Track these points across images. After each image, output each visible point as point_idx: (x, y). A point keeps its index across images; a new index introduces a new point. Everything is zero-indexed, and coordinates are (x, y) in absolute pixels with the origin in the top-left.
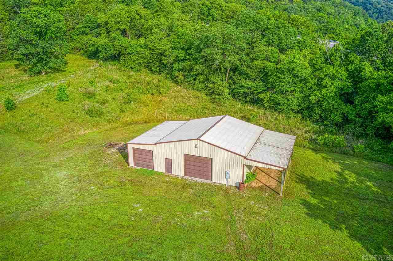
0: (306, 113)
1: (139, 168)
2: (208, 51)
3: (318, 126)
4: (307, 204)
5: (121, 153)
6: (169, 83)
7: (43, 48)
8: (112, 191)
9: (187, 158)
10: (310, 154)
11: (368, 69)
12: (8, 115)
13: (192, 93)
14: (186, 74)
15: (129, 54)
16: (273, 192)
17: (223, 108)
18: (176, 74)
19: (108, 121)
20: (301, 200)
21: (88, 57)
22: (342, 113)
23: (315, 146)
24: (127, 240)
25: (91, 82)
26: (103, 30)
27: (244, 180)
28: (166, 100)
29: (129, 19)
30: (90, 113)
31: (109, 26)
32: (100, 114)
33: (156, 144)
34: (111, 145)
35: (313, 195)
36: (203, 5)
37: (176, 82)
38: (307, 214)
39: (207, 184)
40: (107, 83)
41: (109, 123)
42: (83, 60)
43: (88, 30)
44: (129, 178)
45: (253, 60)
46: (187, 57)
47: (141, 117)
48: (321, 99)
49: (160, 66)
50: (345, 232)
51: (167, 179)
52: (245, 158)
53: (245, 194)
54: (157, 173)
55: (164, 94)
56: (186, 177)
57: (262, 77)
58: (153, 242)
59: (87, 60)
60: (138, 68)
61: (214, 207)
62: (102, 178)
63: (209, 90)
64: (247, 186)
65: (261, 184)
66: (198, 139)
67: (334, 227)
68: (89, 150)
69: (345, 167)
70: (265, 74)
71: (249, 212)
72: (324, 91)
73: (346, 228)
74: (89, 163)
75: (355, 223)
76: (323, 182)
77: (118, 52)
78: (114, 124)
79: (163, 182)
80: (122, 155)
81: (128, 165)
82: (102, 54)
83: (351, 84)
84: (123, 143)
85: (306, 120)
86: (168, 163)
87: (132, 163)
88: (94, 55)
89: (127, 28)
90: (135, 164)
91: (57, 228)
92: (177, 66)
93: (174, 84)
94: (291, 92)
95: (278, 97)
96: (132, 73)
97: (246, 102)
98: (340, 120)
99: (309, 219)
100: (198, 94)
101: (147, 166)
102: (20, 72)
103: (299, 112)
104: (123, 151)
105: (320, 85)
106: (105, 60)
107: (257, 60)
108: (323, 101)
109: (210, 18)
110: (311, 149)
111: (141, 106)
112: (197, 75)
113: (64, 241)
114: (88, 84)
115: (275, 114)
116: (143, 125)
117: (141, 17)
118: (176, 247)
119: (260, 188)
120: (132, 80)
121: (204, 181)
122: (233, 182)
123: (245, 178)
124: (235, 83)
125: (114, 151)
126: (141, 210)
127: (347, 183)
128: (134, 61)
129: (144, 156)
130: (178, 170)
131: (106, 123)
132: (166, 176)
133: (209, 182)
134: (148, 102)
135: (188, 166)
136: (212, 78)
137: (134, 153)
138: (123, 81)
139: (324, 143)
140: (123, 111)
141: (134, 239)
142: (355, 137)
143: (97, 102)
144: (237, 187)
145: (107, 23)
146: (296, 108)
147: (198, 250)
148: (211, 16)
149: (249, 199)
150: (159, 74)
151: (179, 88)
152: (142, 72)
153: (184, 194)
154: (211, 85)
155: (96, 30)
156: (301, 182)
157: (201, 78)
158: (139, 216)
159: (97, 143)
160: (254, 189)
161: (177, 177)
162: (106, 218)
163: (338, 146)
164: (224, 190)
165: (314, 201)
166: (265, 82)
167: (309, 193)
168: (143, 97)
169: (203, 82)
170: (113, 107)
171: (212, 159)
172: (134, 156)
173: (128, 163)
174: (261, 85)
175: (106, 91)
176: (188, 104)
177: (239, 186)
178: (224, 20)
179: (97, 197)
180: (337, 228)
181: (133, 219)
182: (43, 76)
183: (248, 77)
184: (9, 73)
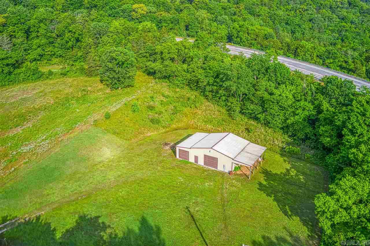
0: (286, 130)
1: (182, 159)
2: (228, 83)
3: (290, 140)
4: (260, 184)
5: (172, 149)
6: (202, 98)
7: (122, 74)
8: (168, 170)
9: (205, 156)
10: (278, 157)
11: (325, 105)
12: (108, 122)
13: (217, 108)
14: (214, 94)
15: (176, 76)
16: (246, 177)
17: (235, 121)
18: (207, 93)
19: (163, 127)
20: (259, 182)
21: (148, 74)
22: (305, 133)
23: (283, 153)
24: (176, 192)
25: (152, 97)
26: (158, 56)
27: (233, 170)
28: (200, 112)
29: (177, 51)
30: (152, 121)
31: (163, 56)
32: (158, 122)
33: (190, 148)
34: (166, 144)
35: (266, 180)
36: (233, 28)
37: (207, 99)
38: (258, 189)
39: (214, 170)
40: (162, 98)
41: (164, 128)
42: (145, 76)
43: (148, 55)
44: (176, 165)
45: (256, 90)
46: (215, 84)
47: (183, 124)
48: (294, 122)
49: (197, 86)
50: (272, 198)
51: (195, 166)
52: (233, 159)
53: (232, 177)
54: (191, 163)
55: (199, 108)
56: (205, 166)
57: (261, 103)
58: (187, 193)
59: (147, 77)
60: (182, 86)
61: (215, 182)
62: (163, 163)
63: (228, 107)
64: (234, 173)
65: (242, 173)
66: (211, 148)
67: (268, 195)
68: (154, 146)
69: (293, 167)
70: (263, 102)
71: (231, 185)
72: (297, 117)
73: (274, 196)
74: (156, 154)
75: (280, 195)
76: (276, 174)
77: (169, 75)
78: (167, 129)
79: (193, 168)
80: (172, 151)
81: (176, 157)
82: (158, 75)
83: (316, 113)
84: (173, 143)
85: (285, 134)
86: (196, 158)
87: (178, 157)
88: (151, 73)
89: (176, 57)
90: (180, 157)
91: (146, 185)
92: (208, 88)
93: (205, 100)
94: (278, 115)
95: (269, 118)
96: (178, 90)
97: (251, 118)
98: (303, 137)
99: (258, 191)
100: (221, 109)
101: (185, 159)
102: (104, 86)
103: (282, 128)
104: (173, 148)
105: (295, 114)
106: (159, 78)
107: (259, 91)
108: (295, 123)
109: (239, 39)
110: (280, 154)
111: (183, 117)
112: (221, 96)
113: (150, 190)
114: (149, 99)
115: (267, 129)
116: (184, 131)
117: (185, 48)
118: (195, 196)
119: (241, 174)
120: (177, 95)
121: (213, 169)
122: (227, 170)
123: (233, 169)
124: (244, 105)
125: (168, 148)
126: (182, 180)
127: (288, 175)
128: (179, 81)
129: (184, 154)
130: (201, 162)
131: (162, 129)
132: (195, 165)
133: (216, 169)
134: (188, 113)
135: (206, 161)
136: (231, 99)
137: (179, 152)
138: (172, 96)
139: (288, 152)
140: (172, 120)
141: (179, 192)
142: (310, 148)
143: (156, 113)
144: (229, 173)
145: (162, 53)
146: (280, 126)
147: (205, 198)
148: (239, 38)
149: (233, 179)
150: (196, 91)
151: (209, 103)
152: (184, 89)
153: (203, 175)
154: (229, 104)
155: (154, 56)
156: (263, 173)
157: (224, 98)
158: (181, 183)
159: (158, 142)
160: (238, 175)
161: (200, 165)
162: (167, 182)
163: (296, 154)
164: (222, 174)
165: (265, 183)
166: (263, 107)
167: (264, 179)
168: (185, 110)
169: (225, 101)
170: (166, 116)
171: (217, 158)
172: (179, 153)
173: (176, 156)
174: (260, 108)
175: (161, 104)
176: (213, 116)
177: (230, 173)
178: (249, 42)
179: (162, 173)
180: (269, 196)
181: (179, 184)
182: (119, 91)
183: (252, 102)
184: (97, 87)
